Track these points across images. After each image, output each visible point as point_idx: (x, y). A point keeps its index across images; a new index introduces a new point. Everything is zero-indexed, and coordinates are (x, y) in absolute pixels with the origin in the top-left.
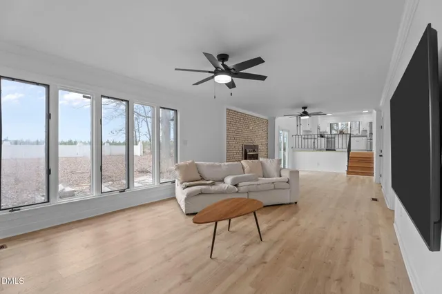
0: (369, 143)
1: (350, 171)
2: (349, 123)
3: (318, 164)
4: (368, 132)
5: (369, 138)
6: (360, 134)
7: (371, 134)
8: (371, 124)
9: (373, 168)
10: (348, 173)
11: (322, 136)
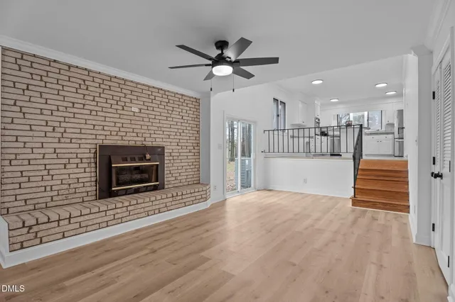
0: (397, 144)
1: (359, 198)
2: (366, 113)
3: (305, 181)
4: (396, 126)
5: (397, 135)
6: (384, 129)
7: (401, 128)
8: (401, 113)
9: (408, 194)
10: (355, 202)
11: (324, 134)
